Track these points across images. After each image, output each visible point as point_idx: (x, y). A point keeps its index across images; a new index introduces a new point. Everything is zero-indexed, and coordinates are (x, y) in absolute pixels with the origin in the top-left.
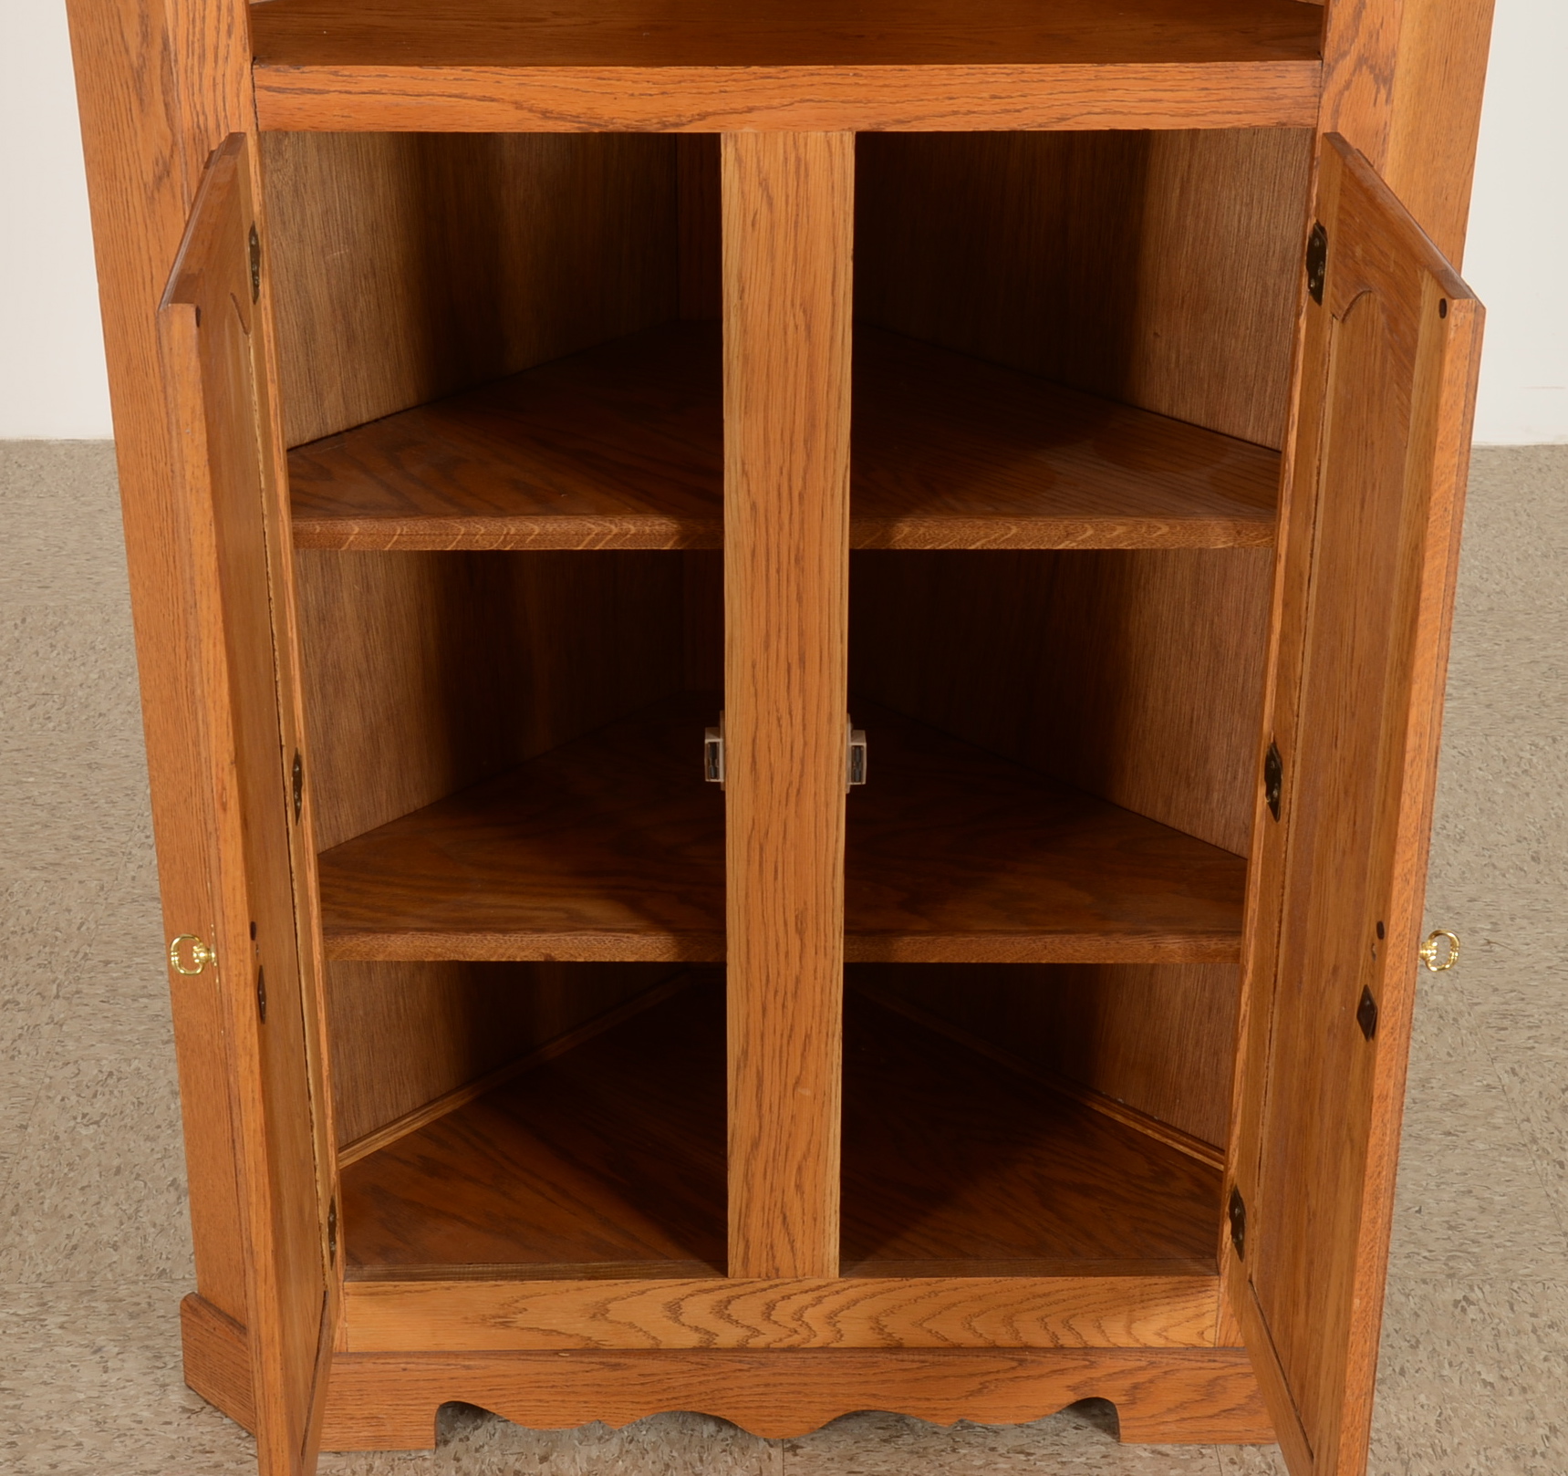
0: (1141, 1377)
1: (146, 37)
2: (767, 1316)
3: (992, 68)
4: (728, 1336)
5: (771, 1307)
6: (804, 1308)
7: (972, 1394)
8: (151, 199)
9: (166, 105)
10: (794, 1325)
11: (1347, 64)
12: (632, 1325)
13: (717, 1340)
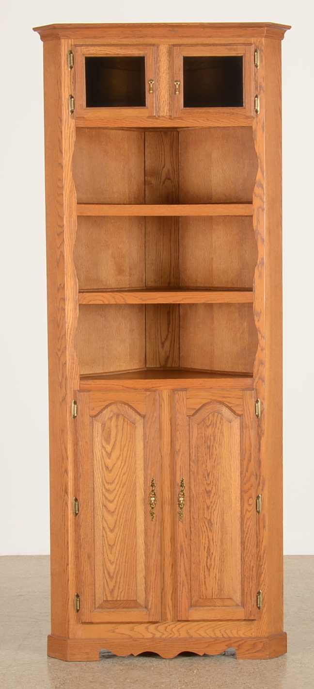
0: (240, 643)
1: (63, 377)
2: (165, 630)
3: (200, 379)
4: (158, 635)
5: (166, 628)
6: (173, 628)
7: (207, 647)
8: (61, 404)
9: (65, 387)
10: (171, 632)
11: (257, 378)
12: (139, 632)
13: (156, 636)
